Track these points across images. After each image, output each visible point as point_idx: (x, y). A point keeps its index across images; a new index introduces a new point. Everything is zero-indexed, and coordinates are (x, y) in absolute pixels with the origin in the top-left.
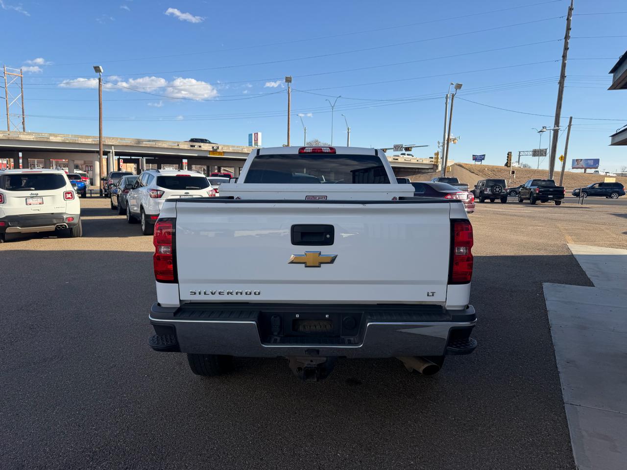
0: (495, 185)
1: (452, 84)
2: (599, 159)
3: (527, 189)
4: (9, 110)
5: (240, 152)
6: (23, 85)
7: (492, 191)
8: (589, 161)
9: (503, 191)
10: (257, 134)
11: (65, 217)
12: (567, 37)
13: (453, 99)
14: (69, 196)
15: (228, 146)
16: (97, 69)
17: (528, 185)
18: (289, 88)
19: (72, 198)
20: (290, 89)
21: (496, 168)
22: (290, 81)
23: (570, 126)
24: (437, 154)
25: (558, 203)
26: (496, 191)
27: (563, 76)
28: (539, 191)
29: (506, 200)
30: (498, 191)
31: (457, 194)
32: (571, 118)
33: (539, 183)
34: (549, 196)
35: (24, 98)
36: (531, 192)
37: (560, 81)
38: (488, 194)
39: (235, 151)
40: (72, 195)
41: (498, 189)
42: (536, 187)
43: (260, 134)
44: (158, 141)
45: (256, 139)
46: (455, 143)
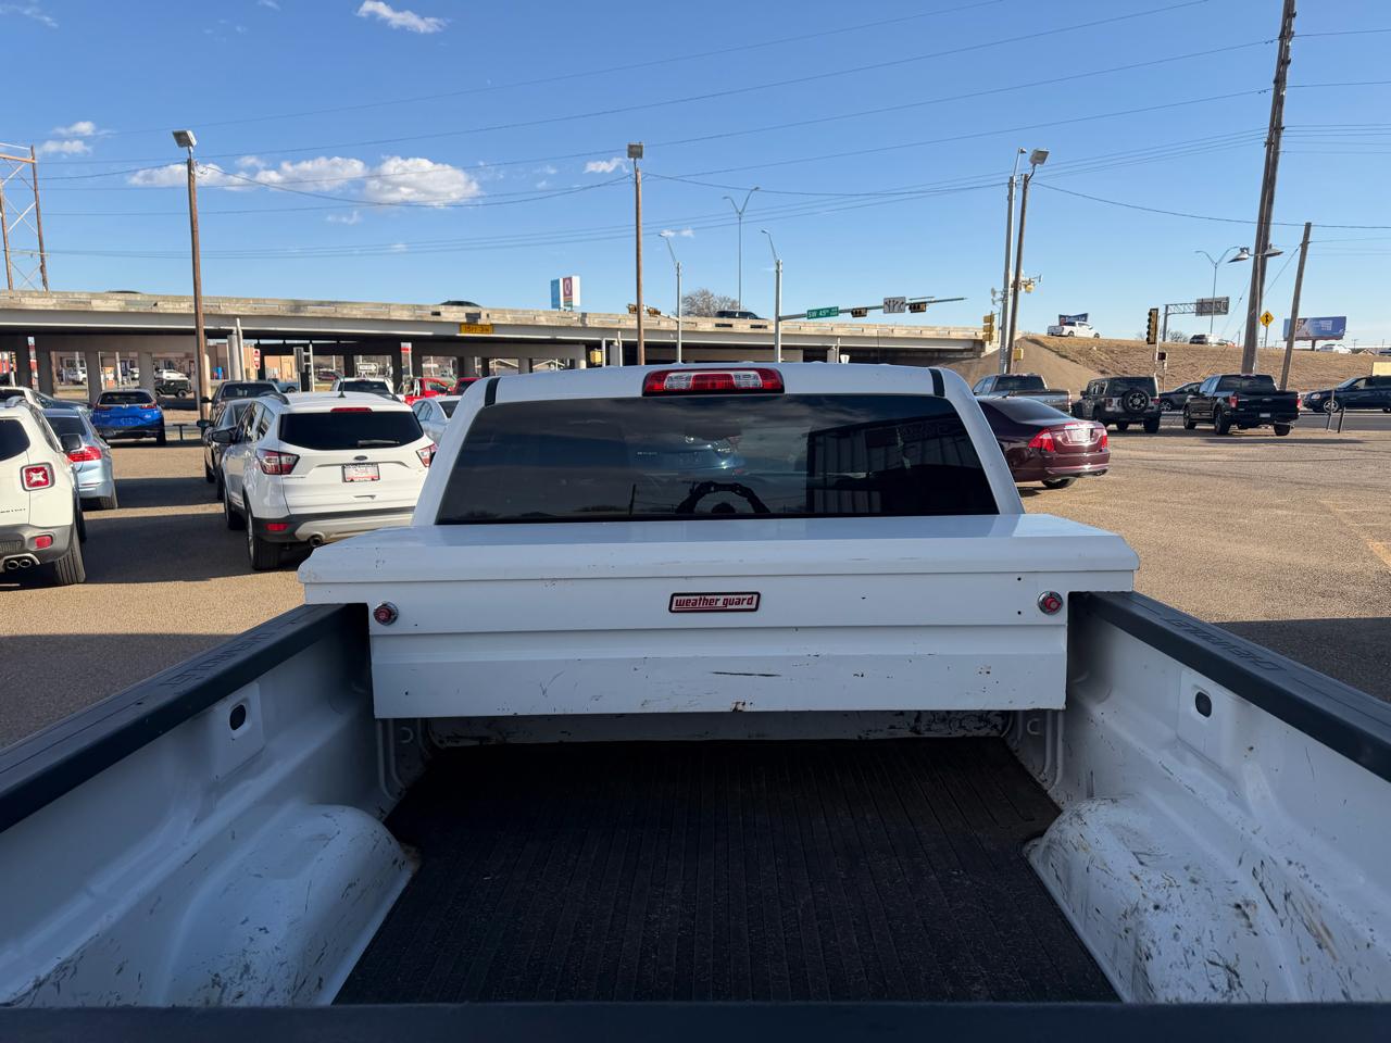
0: (1132, 391)
1: (1022, 152)
2: (1345, 318)
3: (1206, 398)
4: (9, 239)
5: (530, 323)
6: (38, 182)
7: (1123, 404)
8: (1322, 322)
9: (1151, 404)
10: (570, 279)
11: (27, 535)
12: (1286, 34)
13: (1025, 187)
14: (37, 477)
15: (503, 312)
16: (182, 139)
17: (1209, 390)
18: (637, 171)
19: (46, 483)
20: (639, 174)
21: (1118, 346)
22: (640, 155)
23: (1305, 245)
24: (990, 319)
25: (1282, 430)
26: (1134, 406)
27: (1276, 128)
28: (1238, 404)
29: (1158, 424)
30: (1139, 406)
31: (1067, 427)
32: (1308, 226)
33: (1237, 383)
34: (1263, 415)
35: (42, 211)
36: (1218, 405)
37: (1270, 138)
38: (1113, 412)
39: (519, 323)
40: (45, 476)
41: (1137, 401)
42: (1229, 394)
43: (576, 281)
44: (340, 303)
45: (567, 292)
46: (1028, 292)
